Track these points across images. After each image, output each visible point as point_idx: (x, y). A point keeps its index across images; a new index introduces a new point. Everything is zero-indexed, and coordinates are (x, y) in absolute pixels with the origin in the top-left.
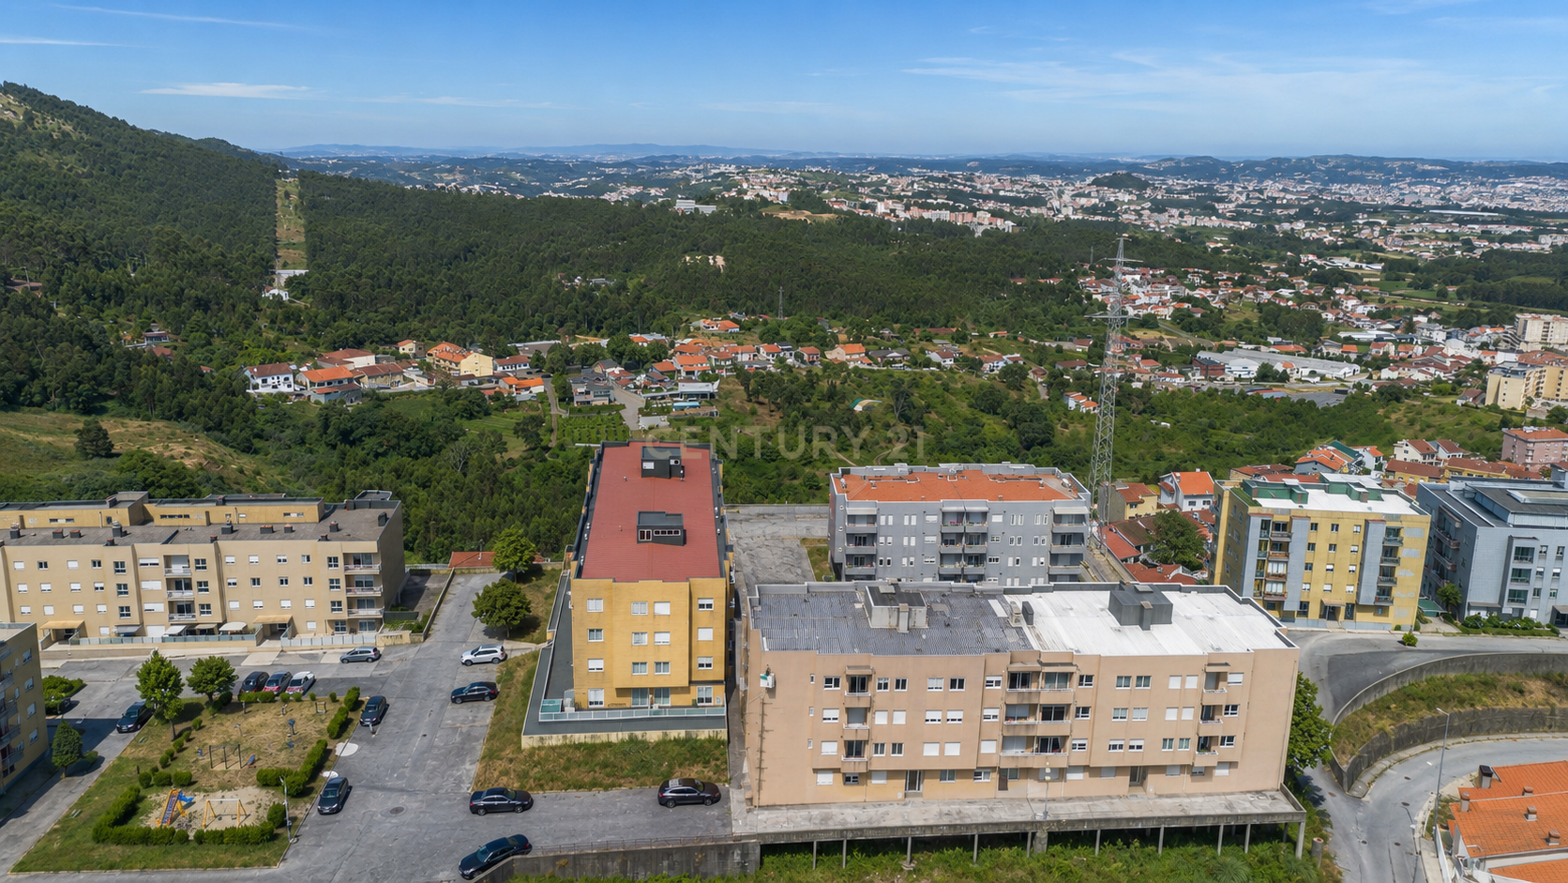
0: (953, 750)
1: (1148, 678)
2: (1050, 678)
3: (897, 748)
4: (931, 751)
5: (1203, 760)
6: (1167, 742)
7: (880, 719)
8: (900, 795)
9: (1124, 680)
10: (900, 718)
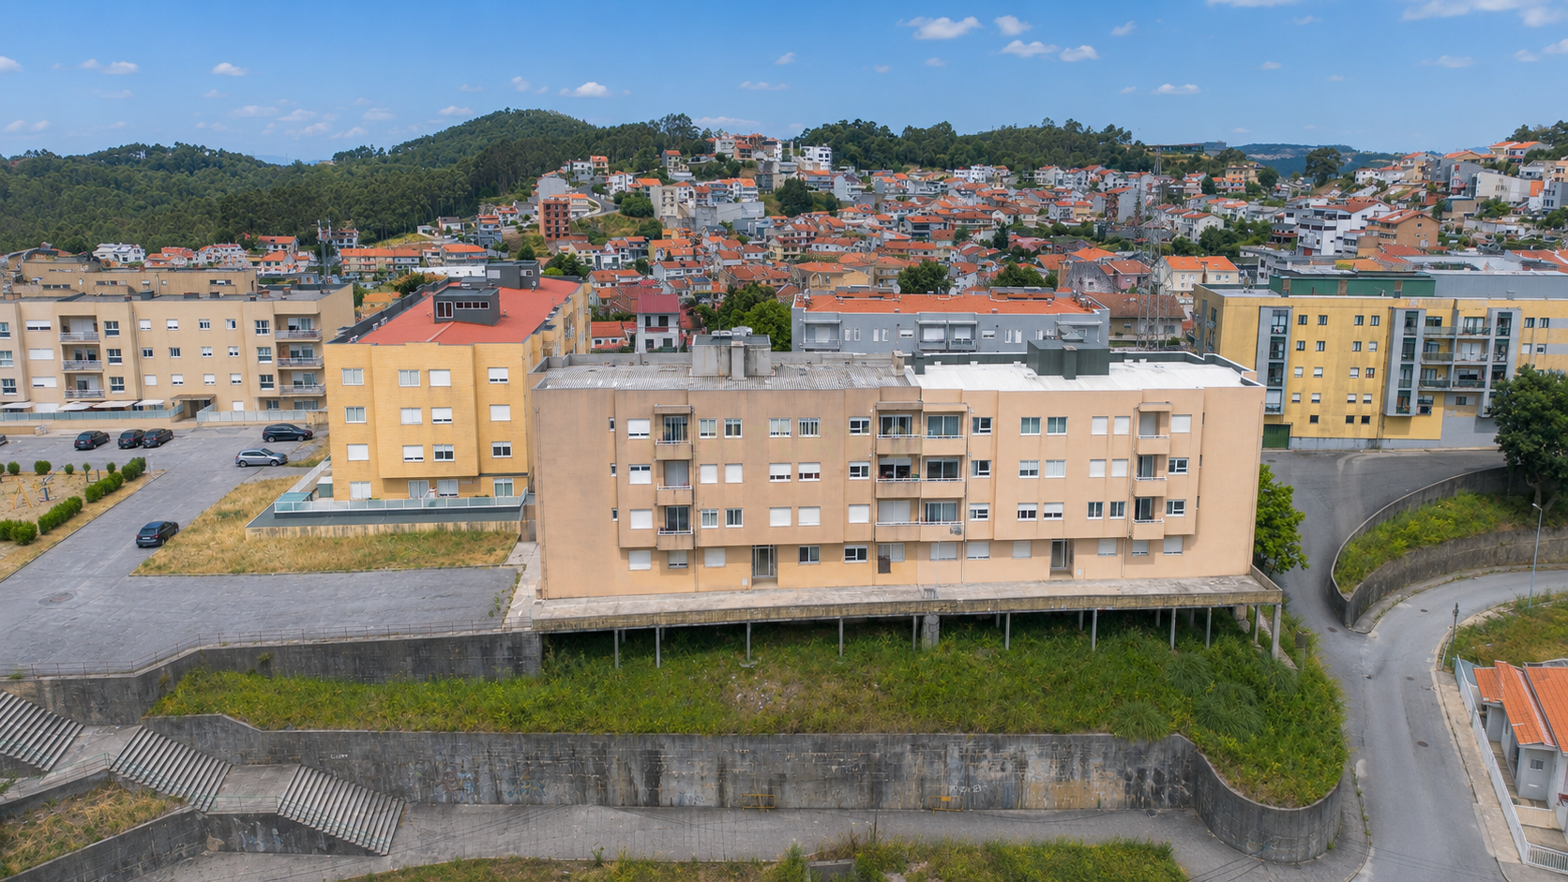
0: (810, 518)
1: (1063, 420)
2: (935, 421)
3: (734, 516)
4: (780, 519)
5: (1143, 531)
6: (1095, 508)
7: (708, 476)
8: (746, 582)
9: (1030, 422)
10: (734, 475)
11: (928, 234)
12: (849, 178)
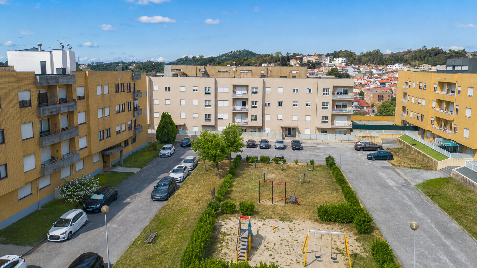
11: (386, 86)
12: (353, 68)
